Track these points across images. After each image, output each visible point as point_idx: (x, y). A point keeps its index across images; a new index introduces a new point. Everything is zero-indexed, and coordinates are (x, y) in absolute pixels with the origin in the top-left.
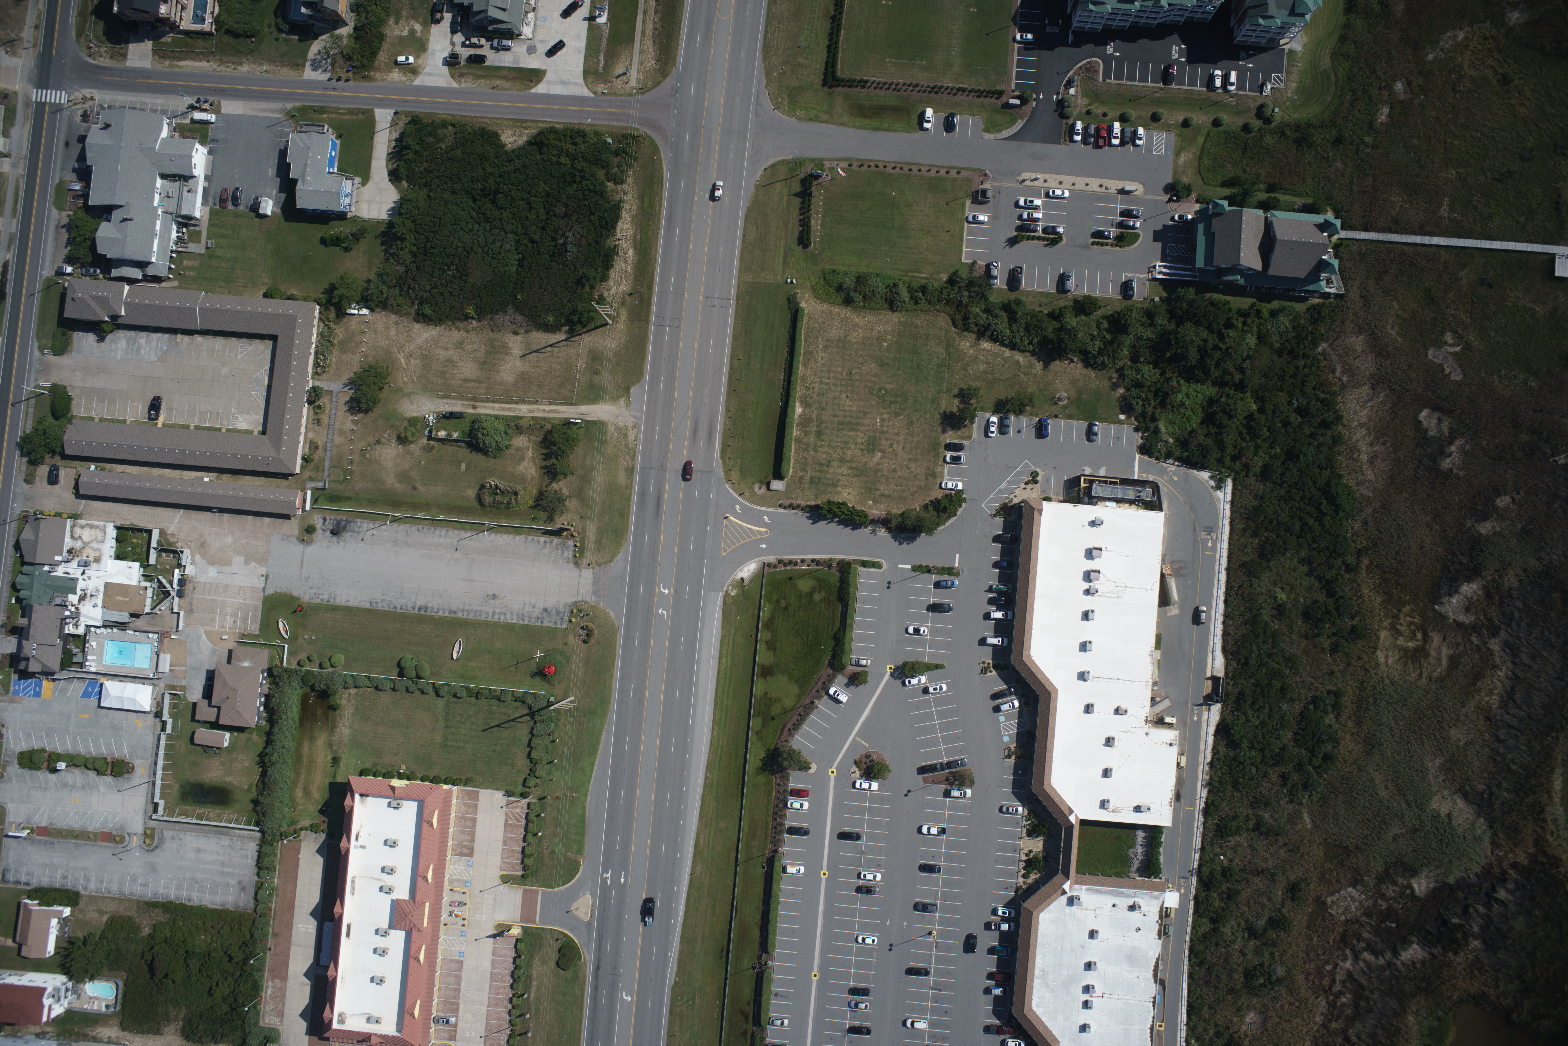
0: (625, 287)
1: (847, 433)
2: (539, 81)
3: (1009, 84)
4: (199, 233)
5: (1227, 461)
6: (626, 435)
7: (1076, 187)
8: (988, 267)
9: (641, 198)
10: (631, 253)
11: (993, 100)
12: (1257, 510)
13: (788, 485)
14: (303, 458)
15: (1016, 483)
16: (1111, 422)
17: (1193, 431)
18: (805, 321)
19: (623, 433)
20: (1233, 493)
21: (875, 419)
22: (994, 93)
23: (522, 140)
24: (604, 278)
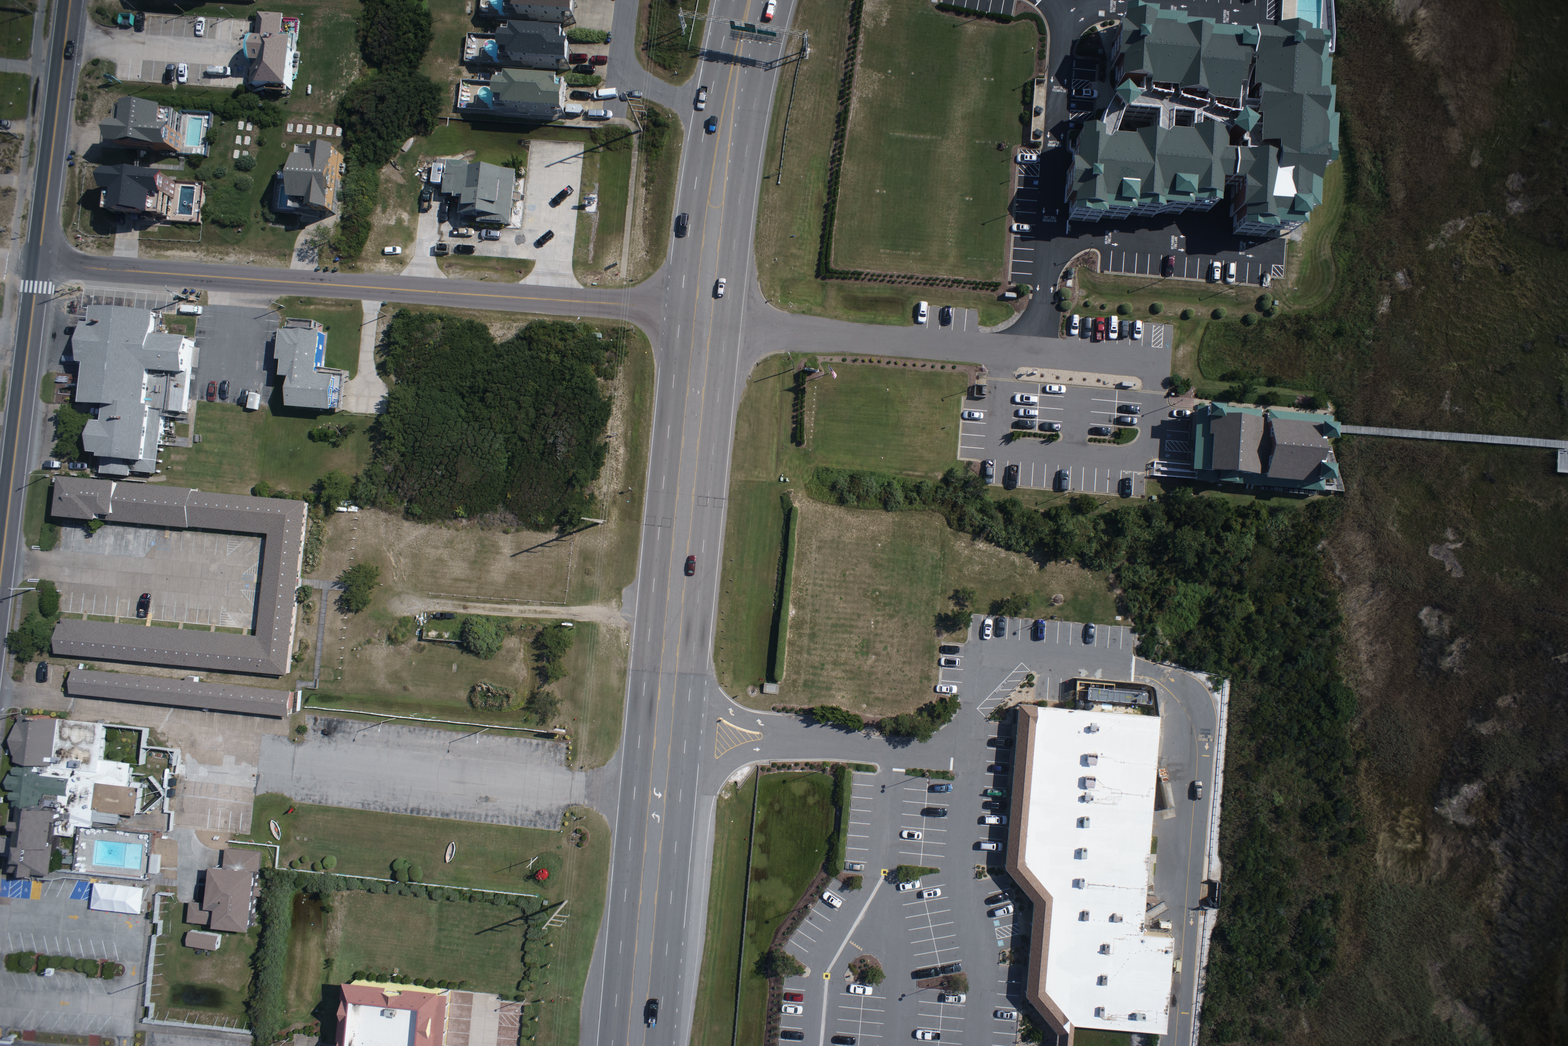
0: (616, 485)
1: (841, 635)
2: (527, 272)
3: (1006, 276)
4: (186, 427)
5: (1225, 663)
6: (618, 637)
7: (1074, 382)
8: (984, 464)
9: (632, 394)
10: (622, 451)
11: (989, 292)
12: (1254, 712)
13: (781, 689)
14: (293, 657)
15: (1012, 686)
16: (1107, 624)
17: (1190, 633)
18: (798, 520)
19: (615, 634)
20: (1231, 695)
21: (869, 621)
22: (990, 285)
23: (511, 334)
24: (595, 476)
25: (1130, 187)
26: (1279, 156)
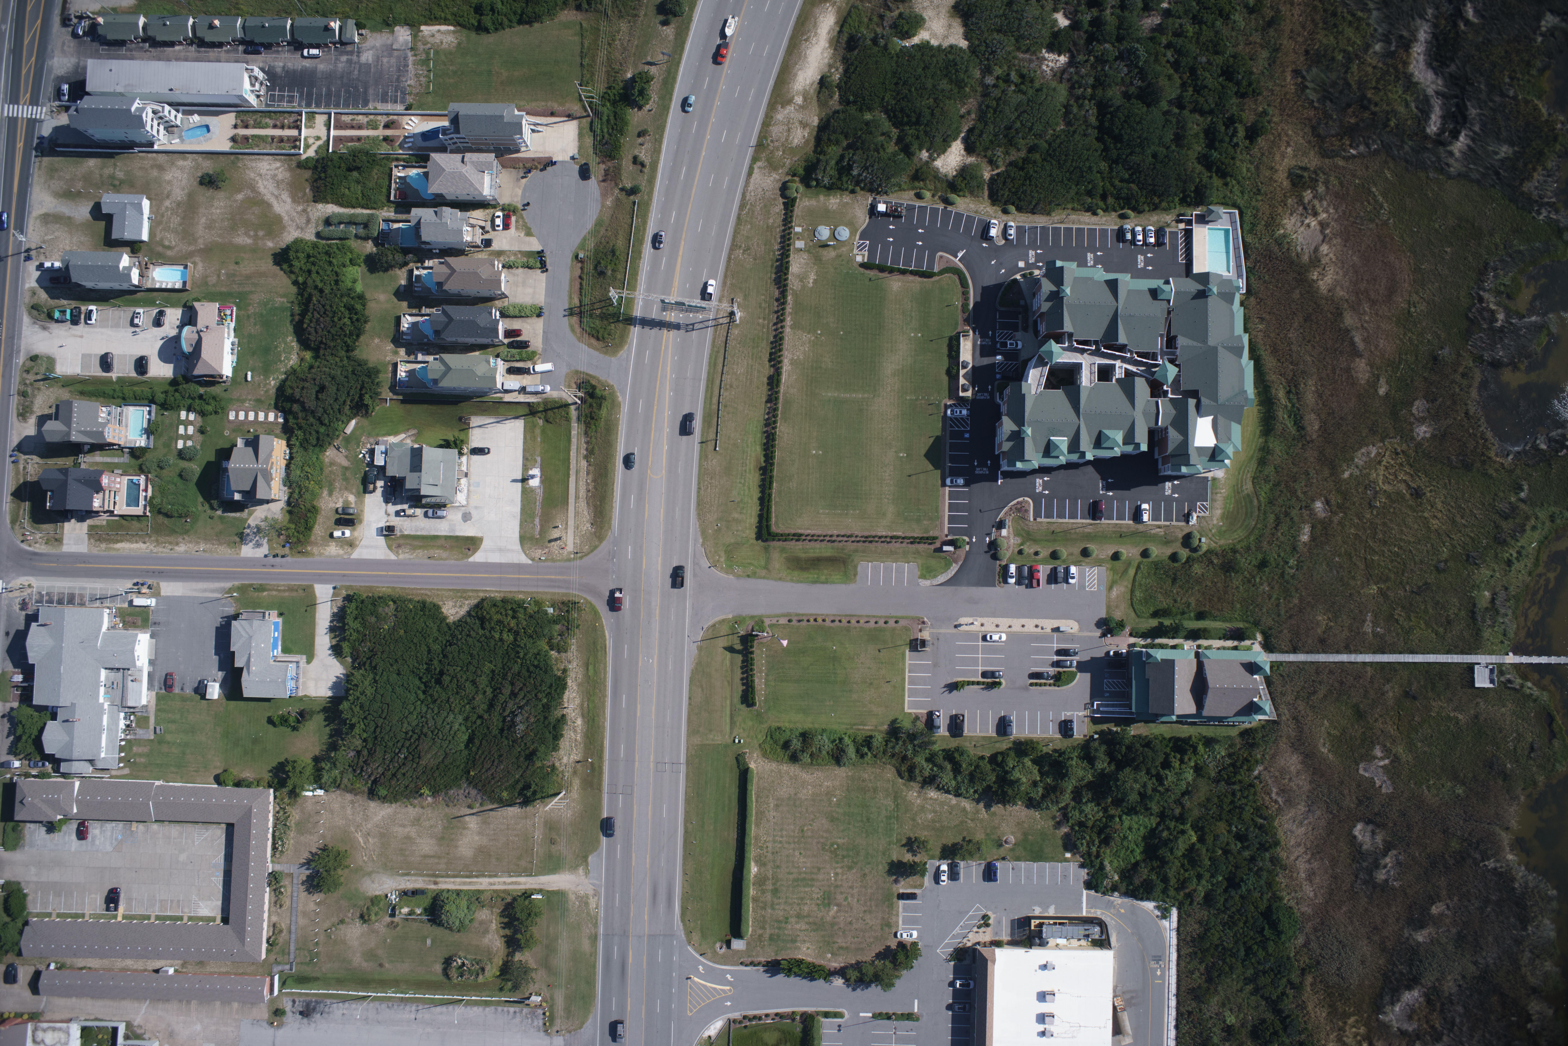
0: (576, 756)
1: (802, 889)
2: (476, 550)
3: (942, 529)
4: (146, 719)
5: (1172, 892)
6: (587, 904)
7: (1013, 629)
8: (930, 714)
9: (587, 666)
10: (579, 722)
11: (926, 546)
12: (1202, 937)
13: (748, 944)
14: (268, 943)
15: (969, 927)
16: (1057, 861)
17: (1136, 864)
18: (755, 780)
19: (584, 900)
20: (1179, 921)
21: (829, 874)
22: (927, 538)
23: (462, 612)
24: (556, 748)
25: (1058, 447)
26: (1198, 406)
